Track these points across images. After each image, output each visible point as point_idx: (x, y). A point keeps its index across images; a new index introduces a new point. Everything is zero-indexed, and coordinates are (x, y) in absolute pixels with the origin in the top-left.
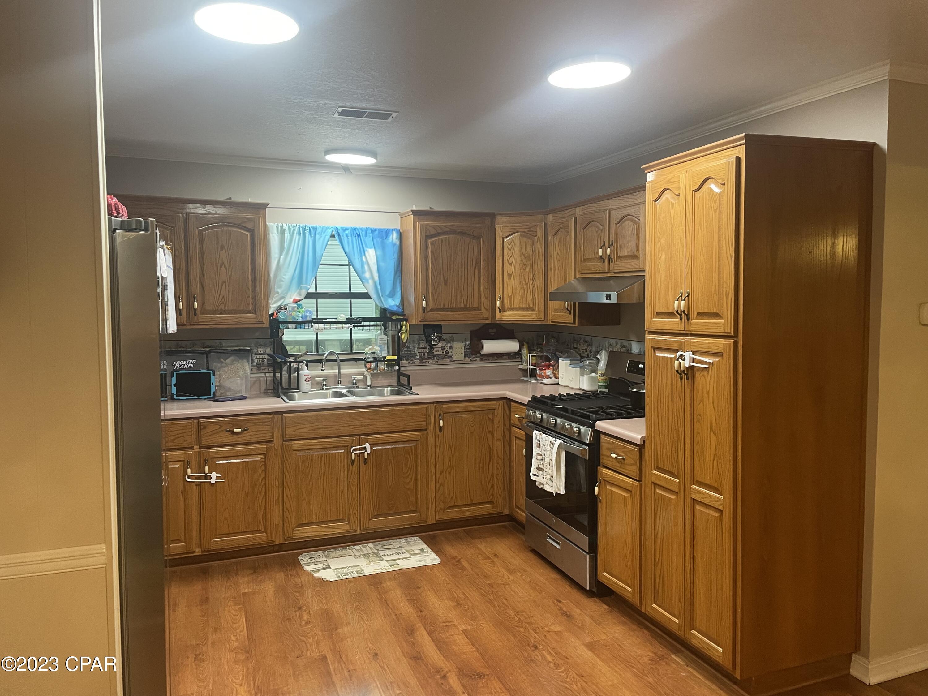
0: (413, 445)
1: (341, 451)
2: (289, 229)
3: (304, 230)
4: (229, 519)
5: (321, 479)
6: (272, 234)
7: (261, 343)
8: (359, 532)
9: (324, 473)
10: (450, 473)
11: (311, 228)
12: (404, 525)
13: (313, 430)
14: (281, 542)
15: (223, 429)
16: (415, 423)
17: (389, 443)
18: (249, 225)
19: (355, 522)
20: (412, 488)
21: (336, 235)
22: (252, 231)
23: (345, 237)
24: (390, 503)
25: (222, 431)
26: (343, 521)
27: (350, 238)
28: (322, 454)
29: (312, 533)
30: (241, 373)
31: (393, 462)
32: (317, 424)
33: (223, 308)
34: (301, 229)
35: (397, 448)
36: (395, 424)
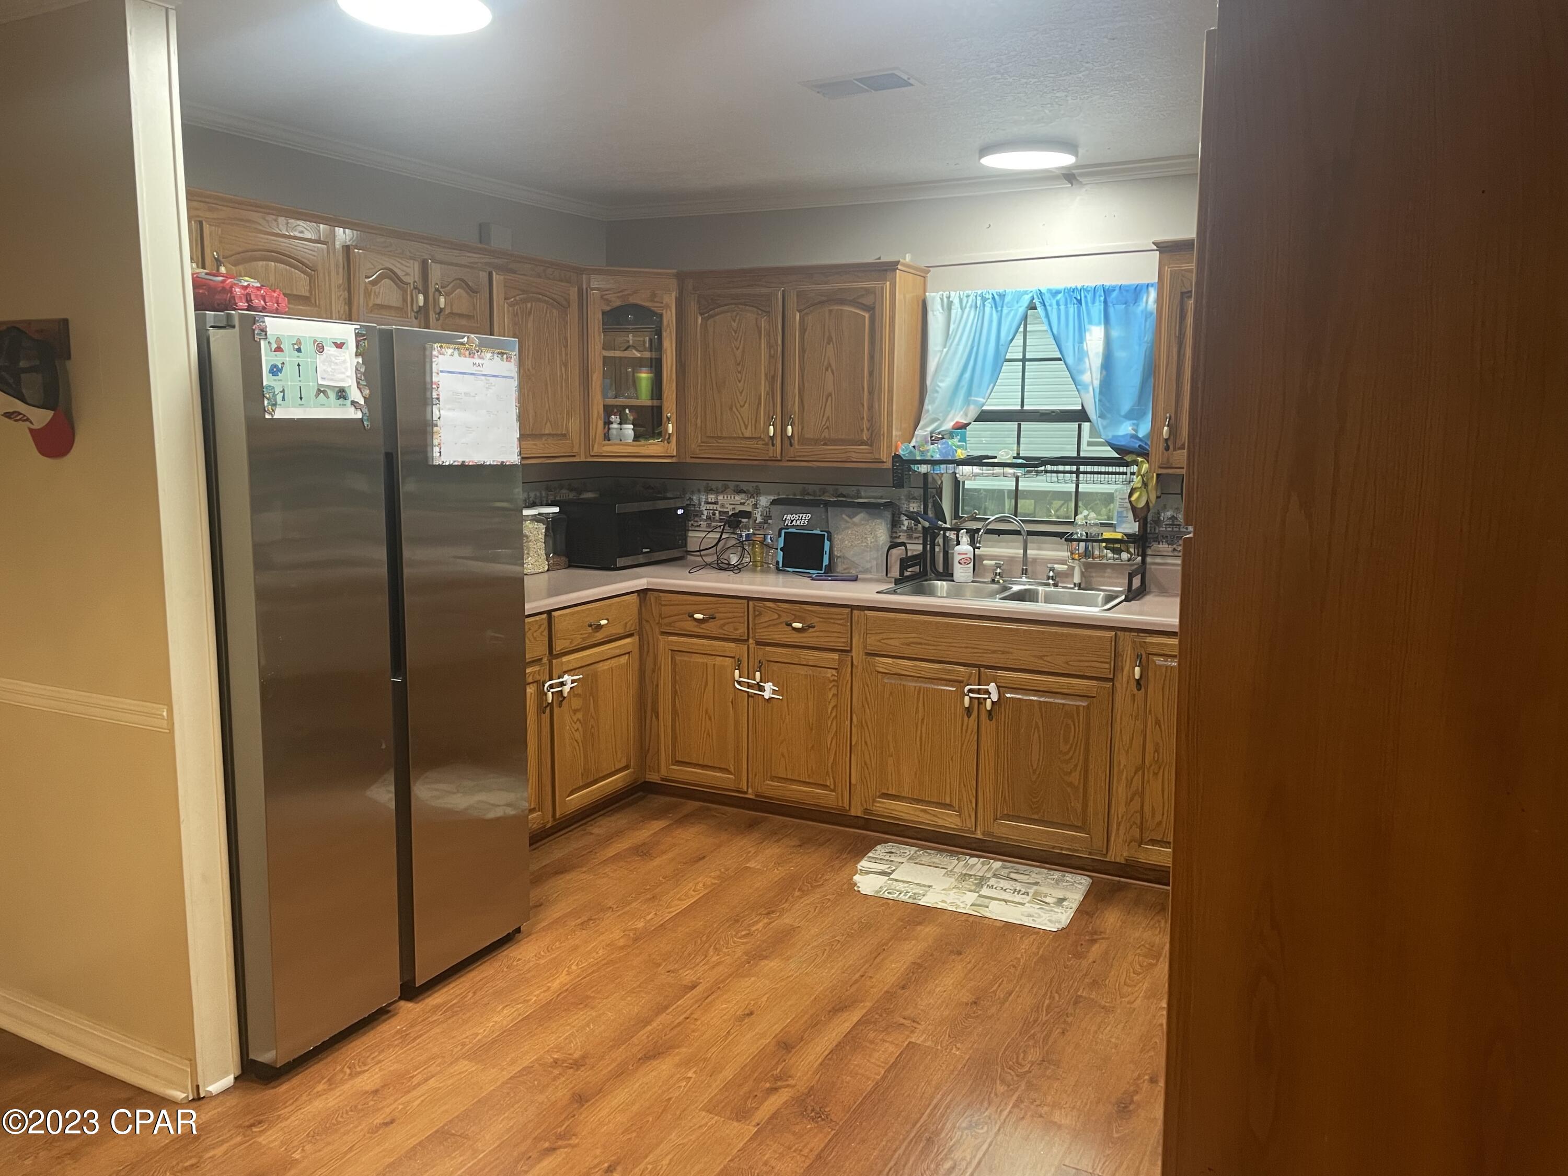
0: (1081, 703)
1: (951, 689)
2: (961, 300)
3: (984, 300)
4: (787, 756)
5: (917, 727)
6: (933, 311)
7: (915, 495)
8: (979, 835)
9: (923, 719)
10: (1156, 774)
11: (996, 296)
12: (1062, 849)
13: (908, 644)
14: (859, 815)
15: (782, 620)
16: (1087, 664)
17: (1036, 692)
18: (868, 301)
19: (970, 817)
20: (1076, 783)
21: (1038, 305)
22: (871, 309)
23: (1055, 306)
24: (1035, 800)
25: (781, 623)
26: (952, 809)
27: (1062, 307)
28: (920, 687)
29: (901, 814)
30: (870, 539)
31: (1041, 726)
32: (913, 635)
33: (827, 436)
34: (979, 298)
35: (1050, 703)
36: (1048, 659)
